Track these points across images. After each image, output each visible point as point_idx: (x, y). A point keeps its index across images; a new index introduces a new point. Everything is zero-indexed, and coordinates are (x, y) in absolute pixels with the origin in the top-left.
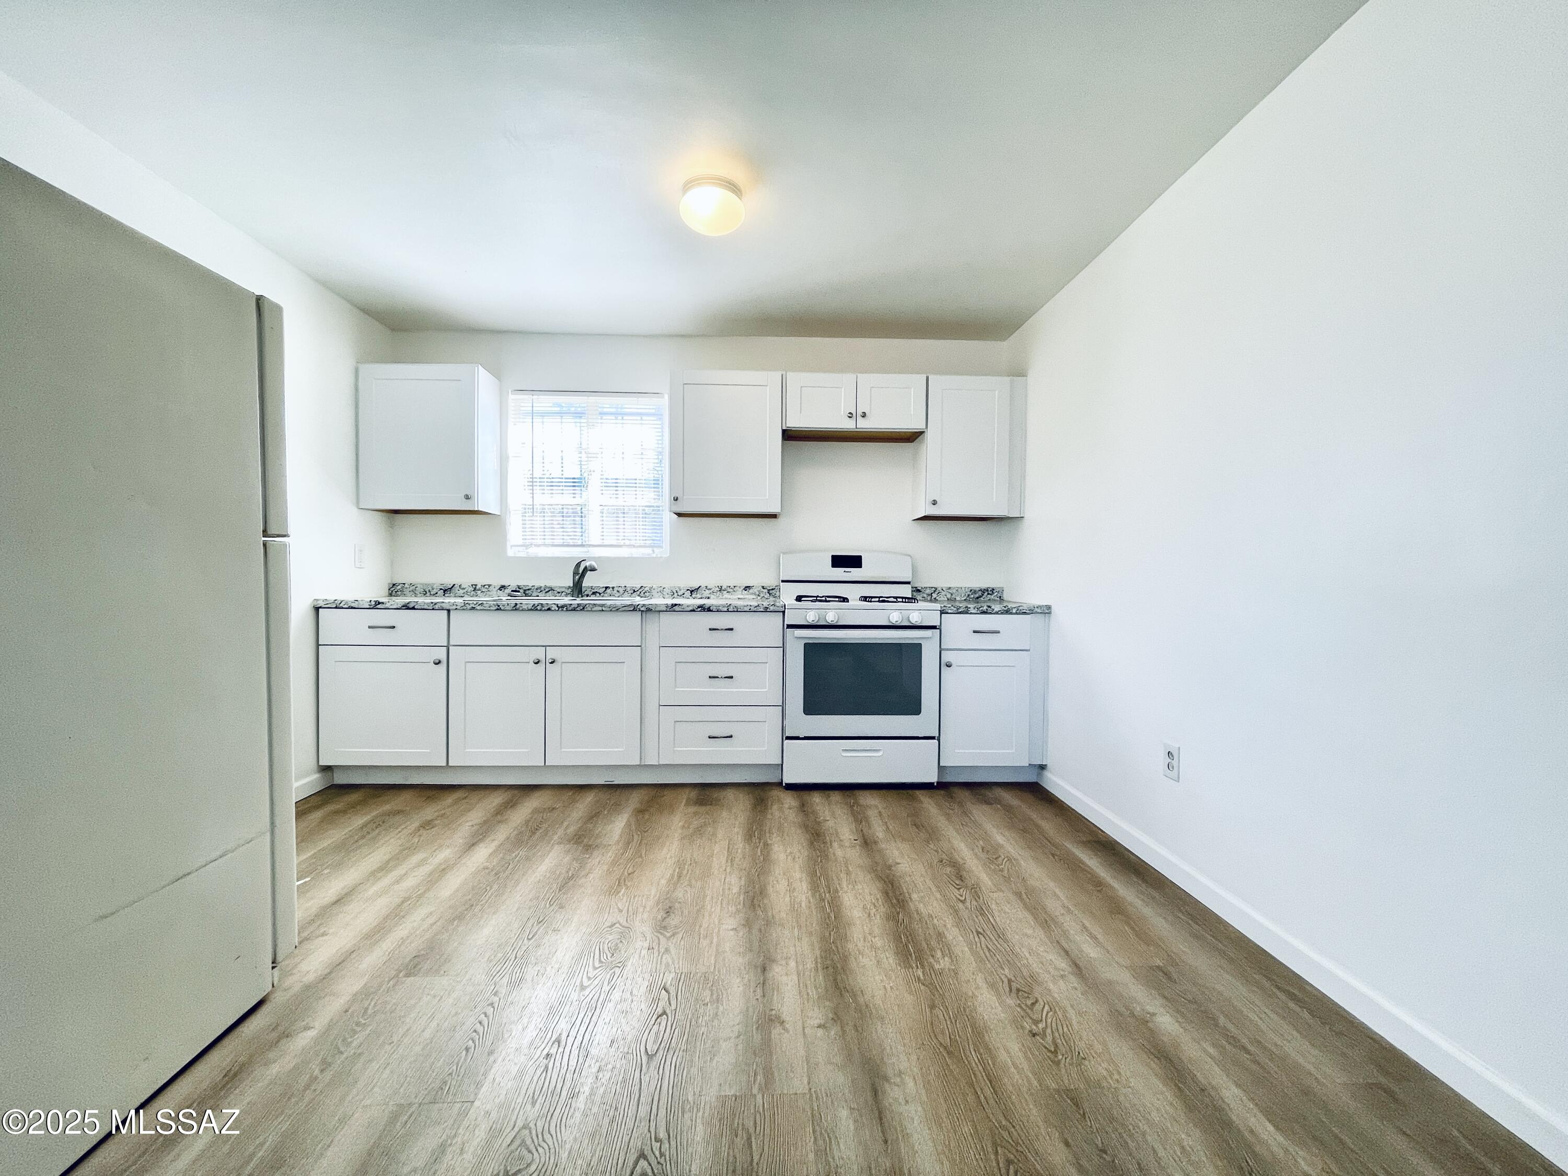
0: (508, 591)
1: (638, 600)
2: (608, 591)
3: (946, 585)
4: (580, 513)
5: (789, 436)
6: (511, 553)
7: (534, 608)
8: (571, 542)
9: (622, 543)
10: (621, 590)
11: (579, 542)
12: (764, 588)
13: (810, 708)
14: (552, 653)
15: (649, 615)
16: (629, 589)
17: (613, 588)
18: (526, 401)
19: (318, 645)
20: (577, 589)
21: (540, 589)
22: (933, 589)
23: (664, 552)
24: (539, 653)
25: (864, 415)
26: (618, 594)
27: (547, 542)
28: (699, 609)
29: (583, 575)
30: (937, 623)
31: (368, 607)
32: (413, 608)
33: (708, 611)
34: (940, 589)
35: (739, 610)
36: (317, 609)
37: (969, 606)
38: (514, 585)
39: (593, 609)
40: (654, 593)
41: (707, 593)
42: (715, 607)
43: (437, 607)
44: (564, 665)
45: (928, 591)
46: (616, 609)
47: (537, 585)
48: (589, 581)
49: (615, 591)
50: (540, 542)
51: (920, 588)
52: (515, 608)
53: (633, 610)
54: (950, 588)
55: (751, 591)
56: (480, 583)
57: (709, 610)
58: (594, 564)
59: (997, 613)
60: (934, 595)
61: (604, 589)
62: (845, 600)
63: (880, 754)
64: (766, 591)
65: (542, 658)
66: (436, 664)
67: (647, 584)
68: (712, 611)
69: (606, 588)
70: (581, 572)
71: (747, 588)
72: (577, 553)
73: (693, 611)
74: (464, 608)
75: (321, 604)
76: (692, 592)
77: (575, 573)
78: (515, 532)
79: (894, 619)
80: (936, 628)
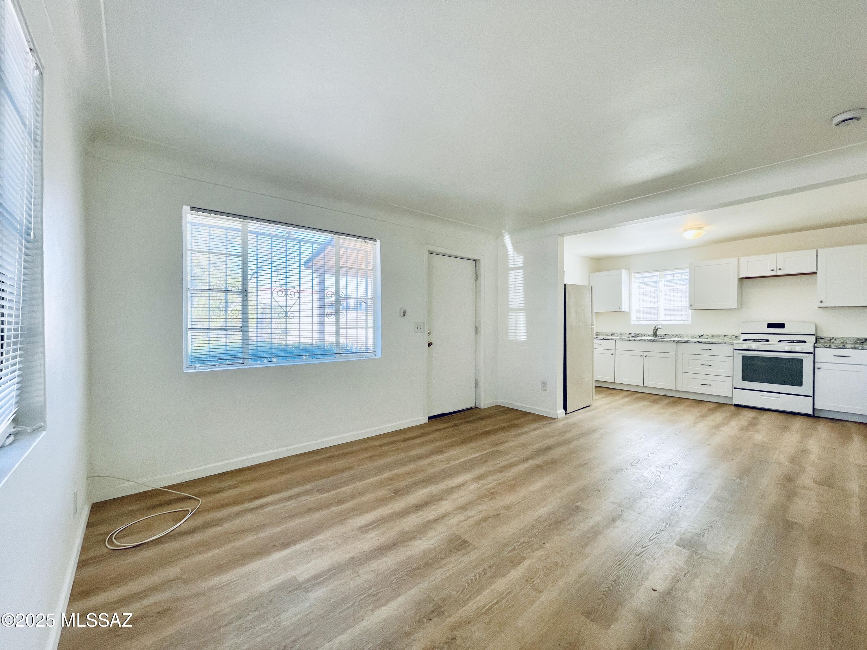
0: (632, 335)
1: (677, 339)
3: (839, 336)
4: (657, 310)
5: (742, 279)
6: (632, 323)
7: (640, 340)
8: (653, 319)
9: (672, 319)
10: (671, 335)
11: (656, 319)
13: (744, 378)
14: (646, 354)
15: (679, 344)
16: (674, 335)
18: (638, 275)
20: (655, 335)
21: (642, 335)
22: (831, 338)
23: (689, 322)
24: (642, 353)
25: (780, 269)
27: (645, 319)
29: (657, 330)
30: (812, 351)
32: (606, 339)
34: (836, 338)
35: (716, 343)
37: (831, 345)
38: (633, 333)
39: (660, 341)
40: (684, 336)
41: (707, 337)
43: (611, 339)
44: (650, 357)
45: (828, 339)
46: (667, 341)
47: (641, 333)
48: (659, 332)
49: (668, 336)
50: (642, 320)
52: (635, 340)
53: (674, 342)
54: (842, 338)
55: (727, 336)
56: (623, 332)
57: (701, 343)
58: (661, 327)
59: (850, 349)
60: (832, 340)
61: (665, 335)
62: (768, 341)
63: (780, 399)
64: (734, 337)
65: (643, 355)
66: (612, 354)
67: (682, 334)
68: (705, 343)
70: (656, 330)
71: (725, 336)
72: (655, 323)
73: (697, 343)
74: (619, 340)
76: (700, 336)
77: (654, 330)
78: (634, 317)
79: (787, 349)
80: (812, 353)
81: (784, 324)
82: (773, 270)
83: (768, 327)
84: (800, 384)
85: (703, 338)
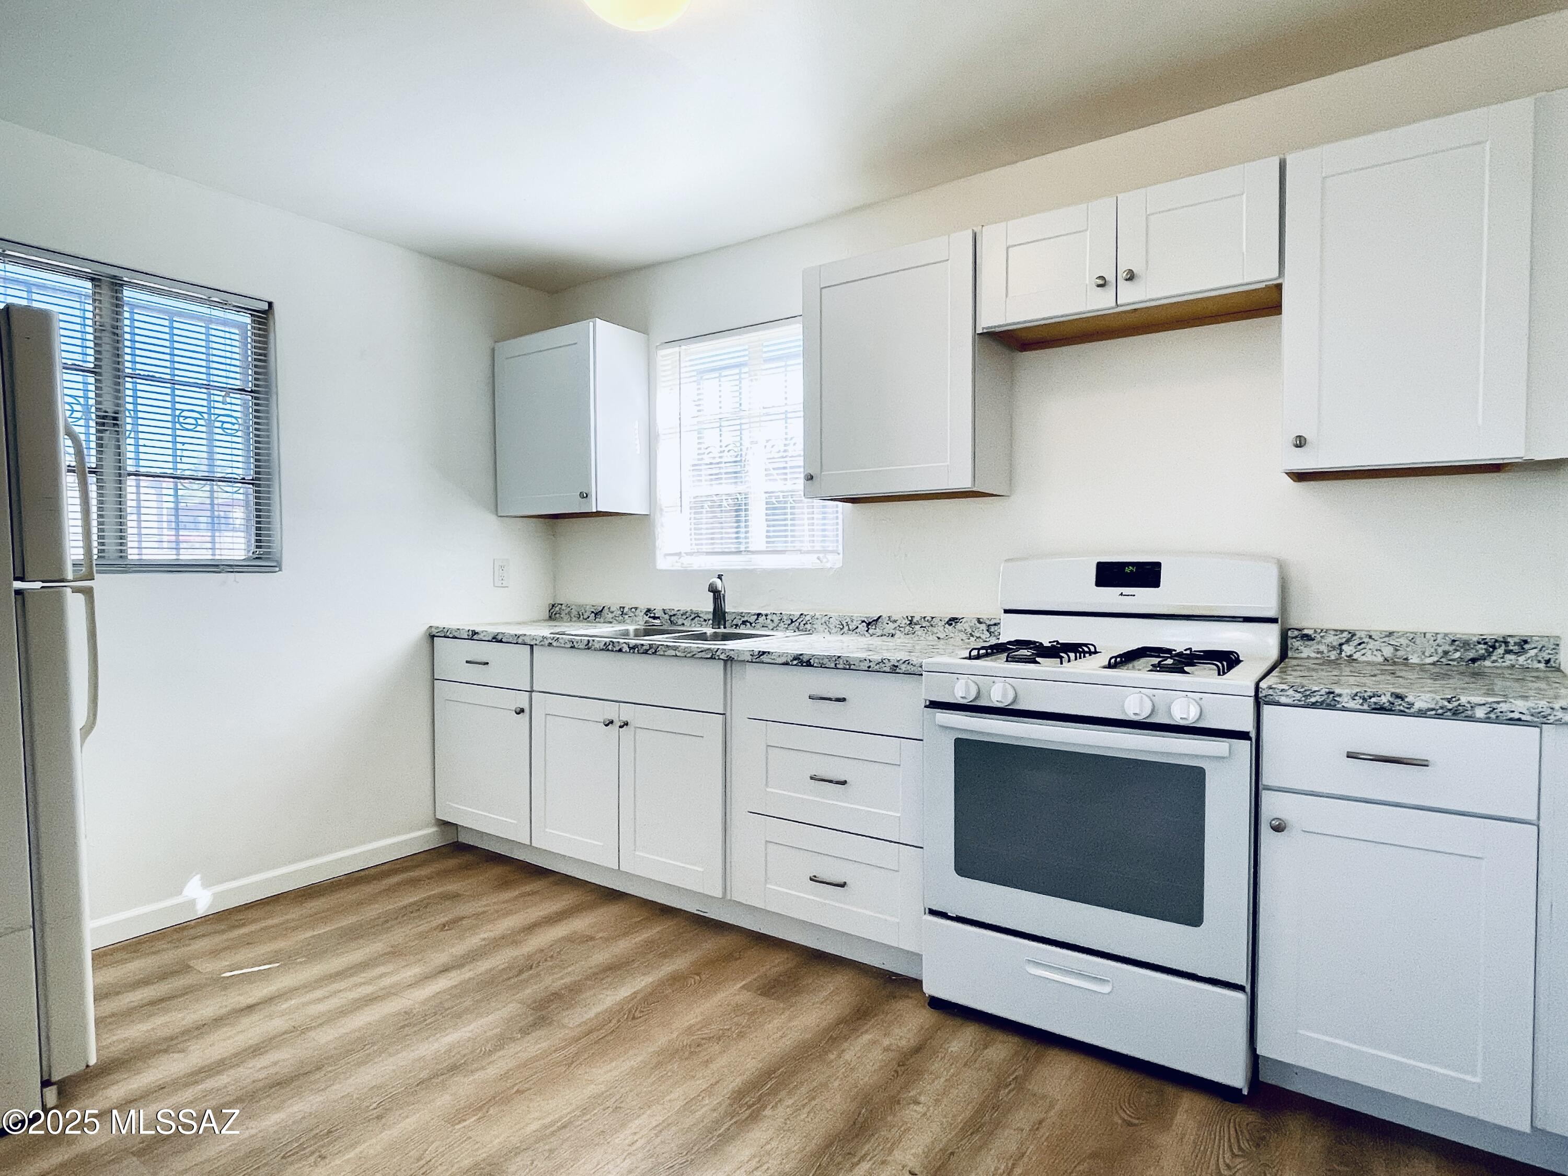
2: (761, 619)
3: (1380, 625)
4: (743, 505)
6: (663, 563)
8: (721, 548)
9: (789, 547)
10: (776, 619)
11: (735, 548)
12: (980, 622)
13: (963, 862)
14: (626, 712)
16: (785, 618)
17: (766, 615)
19: (434, 679)
20: (718, 615)
22: (1345, 634)
23: (838, 559)
24: (611, 712)
26: (771, 626)
28: (795, 662)
30: (1248, 725)
31: (467, 637)
32: (501, 641)
33: (808, 666)
34: (1363, 634)
35: (852, 667)
36: (432, 637)
37: (1337, 691)
39: (666, 654)
41: (889, 628)
42: (816, 661)
43: (520, 641)
44: (638, 731)
45: (1332, 639)
46: (692, 655)
49: (769, 621)
51: (1310, 632)
53: (711, 658)
54: (1391, 634)
55: (959, 626)
57: (809, 664)
59: (1422, 714)
60: (1348, 649)
61: (756, 617)
63: (1106, 989)
64: (983, 627)
65: (617, 718)
66: (518, 713)
67: (808, 611)
68: (812, 666)
69: (759, 615)
71: (953, 621)
72: (736, 564)
73: (786, 664)
75: (434, 631)
76: (868, 624)
78: (669, 537)
79: (1135, 708)
80: (1243, 736)
81: (1158, 565)
82: (1103, 284)
83: (1099, 583)
84: (1193, 917)
85: (878, 631)
